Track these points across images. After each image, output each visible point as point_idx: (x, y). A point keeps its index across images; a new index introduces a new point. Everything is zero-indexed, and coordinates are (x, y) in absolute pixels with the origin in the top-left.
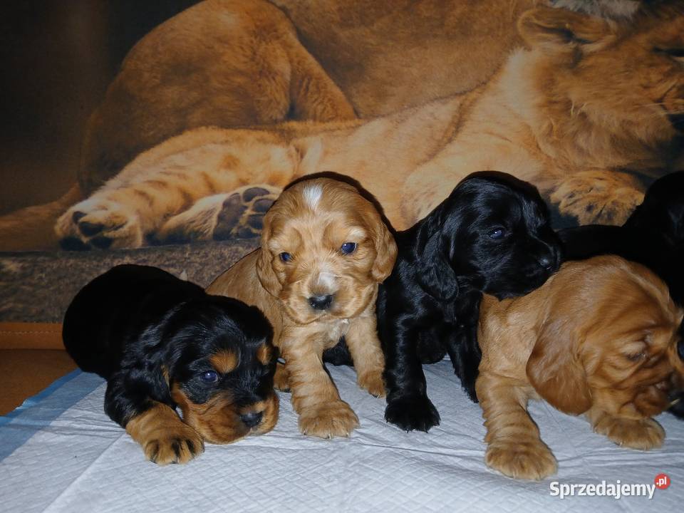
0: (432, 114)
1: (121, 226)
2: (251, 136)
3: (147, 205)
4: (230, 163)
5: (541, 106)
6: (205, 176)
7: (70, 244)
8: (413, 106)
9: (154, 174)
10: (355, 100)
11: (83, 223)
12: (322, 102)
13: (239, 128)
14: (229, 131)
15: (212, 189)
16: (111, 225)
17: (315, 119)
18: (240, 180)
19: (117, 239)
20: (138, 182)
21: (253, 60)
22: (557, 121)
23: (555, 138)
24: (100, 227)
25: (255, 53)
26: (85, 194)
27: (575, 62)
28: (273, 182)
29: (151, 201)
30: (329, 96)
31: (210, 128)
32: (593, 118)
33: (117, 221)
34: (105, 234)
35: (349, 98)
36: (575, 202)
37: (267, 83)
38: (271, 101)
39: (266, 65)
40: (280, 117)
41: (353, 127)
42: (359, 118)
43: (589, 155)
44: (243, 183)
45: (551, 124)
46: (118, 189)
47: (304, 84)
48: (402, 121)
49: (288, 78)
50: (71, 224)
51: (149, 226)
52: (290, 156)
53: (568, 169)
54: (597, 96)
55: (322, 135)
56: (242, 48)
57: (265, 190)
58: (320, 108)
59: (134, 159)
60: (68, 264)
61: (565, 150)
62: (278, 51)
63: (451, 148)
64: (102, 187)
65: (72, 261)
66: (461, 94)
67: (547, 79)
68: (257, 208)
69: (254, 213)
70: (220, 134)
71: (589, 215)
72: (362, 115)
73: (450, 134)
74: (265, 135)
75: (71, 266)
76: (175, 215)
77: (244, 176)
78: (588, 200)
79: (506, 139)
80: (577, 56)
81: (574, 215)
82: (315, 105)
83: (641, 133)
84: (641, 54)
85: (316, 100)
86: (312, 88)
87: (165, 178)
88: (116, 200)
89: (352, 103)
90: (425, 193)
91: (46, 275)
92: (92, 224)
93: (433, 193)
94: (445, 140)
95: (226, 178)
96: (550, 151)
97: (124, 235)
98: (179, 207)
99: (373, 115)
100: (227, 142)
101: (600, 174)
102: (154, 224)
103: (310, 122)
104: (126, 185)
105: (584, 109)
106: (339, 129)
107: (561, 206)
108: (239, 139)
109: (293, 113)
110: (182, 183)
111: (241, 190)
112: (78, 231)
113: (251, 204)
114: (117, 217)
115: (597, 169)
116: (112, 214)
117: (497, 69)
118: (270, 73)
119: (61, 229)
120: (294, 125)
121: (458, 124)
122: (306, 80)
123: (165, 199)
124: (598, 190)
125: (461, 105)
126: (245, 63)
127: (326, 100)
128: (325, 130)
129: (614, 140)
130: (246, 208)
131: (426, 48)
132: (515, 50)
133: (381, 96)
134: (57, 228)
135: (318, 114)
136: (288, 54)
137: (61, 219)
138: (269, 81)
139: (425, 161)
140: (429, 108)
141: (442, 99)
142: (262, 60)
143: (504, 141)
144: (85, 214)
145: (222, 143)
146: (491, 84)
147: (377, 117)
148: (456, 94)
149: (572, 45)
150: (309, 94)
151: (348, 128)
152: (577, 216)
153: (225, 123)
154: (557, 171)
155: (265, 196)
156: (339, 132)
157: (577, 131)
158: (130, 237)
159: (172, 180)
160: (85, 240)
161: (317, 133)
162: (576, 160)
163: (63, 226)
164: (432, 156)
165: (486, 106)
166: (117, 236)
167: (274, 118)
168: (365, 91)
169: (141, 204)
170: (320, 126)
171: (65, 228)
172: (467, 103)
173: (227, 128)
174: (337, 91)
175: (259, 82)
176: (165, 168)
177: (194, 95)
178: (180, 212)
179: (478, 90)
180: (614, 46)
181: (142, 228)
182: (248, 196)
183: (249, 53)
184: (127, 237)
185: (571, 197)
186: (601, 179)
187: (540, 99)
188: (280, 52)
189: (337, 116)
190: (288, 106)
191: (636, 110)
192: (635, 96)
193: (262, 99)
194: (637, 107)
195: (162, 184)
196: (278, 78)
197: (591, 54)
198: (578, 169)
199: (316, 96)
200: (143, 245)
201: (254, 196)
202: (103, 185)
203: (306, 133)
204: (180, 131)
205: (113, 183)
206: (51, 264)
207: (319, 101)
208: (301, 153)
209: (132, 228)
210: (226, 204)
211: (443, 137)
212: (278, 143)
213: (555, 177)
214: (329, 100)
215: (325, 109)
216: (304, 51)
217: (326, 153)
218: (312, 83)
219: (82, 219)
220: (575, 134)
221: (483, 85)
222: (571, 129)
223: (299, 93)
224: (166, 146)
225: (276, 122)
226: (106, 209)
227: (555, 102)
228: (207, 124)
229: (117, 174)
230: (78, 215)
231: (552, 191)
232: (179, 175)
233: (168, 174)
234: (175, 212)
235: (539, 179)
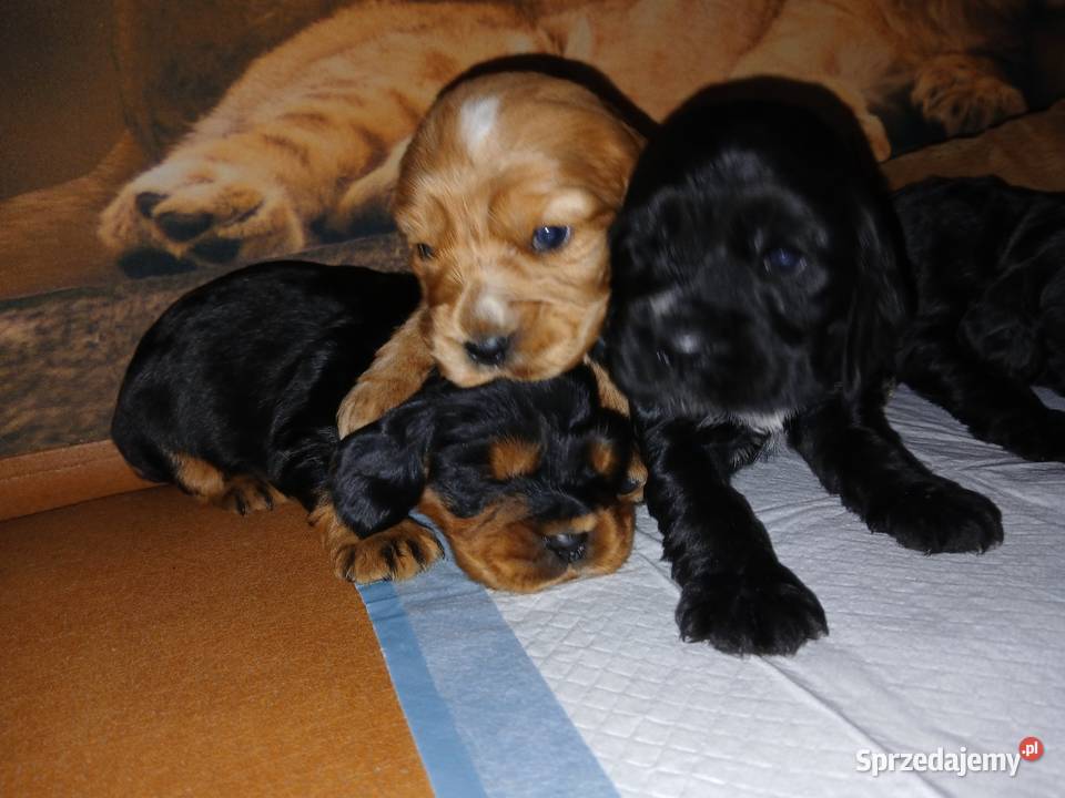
1: (252, 212)
2: (466, 15)
3: (298, 164)
4: (440, 68)
6: (399, 97)
7: (141, 263)
9: (296, 101)
11: (164, 215)
15: (417, 120)
16: (229, 211)
19: (248, 239)
20: (268, 117)
24: (206, 220)
29: (303, 155)
33: (241, 202)
34: (221, 233)
36: (939, 101)
43: (943, 32)
46: (225, 136)
50: (137, 221)
51: (310, 205)
55: (585, 9)
61: (917, 26)
64: (190, 135)
70: (406, 14)
71: (956, 121)
76: (358, 178)
78: (951, 99)
81: (940, 121)
87: (319, 106)
88: (226, 160)
91: (101, 338)
92: (186, 216)
94: (769, 12)
96: (899, 27)
97: (261, 231)
98: (362, 163)
100: (423, 27)
101: (960, 60)
102: (320, 200)
104: (240, 127)
107: (925, 109)
108: (444, 21)
112: (156, 234)
114: (237, 195)
115: (955, 52)
116: (227, 189)
119: (115, 235)
124: (960, 83)
134: (105, 232)
137: (110, 213)
139: (751, 50)
144: (165, 197)
145: (415, 30)
152: (943, 124)
158: (278, 231)
159: (336, 110)
160: (177, 250)
161: (576, 5)
162: (931, 39)
163: (119, 227)
166: (246, 233)
169: (281, 162)
171: (123, 231)
176: (314, 87)
178: (366, 171)
181: (297, 211)
184: (269, 234)
185: (933, 95)
195: (317, 120)
198: (935, 53)
200: (307, 245)
202: (190, 130)
203: (559, 7)
205: (212, 125)
206: (108, 311)
208: (560, 43)
209: (274, 214)
211: (766, 9)
212: (516, 25)
213: (911, 67)
217: (599, 39)
219: (157, 210)
226: (210, 181)
230: (146, 202)
231: (911, 86)
232: (347, 98)
233: (324, 97)
234: (357, 172)
235: (894, 70)
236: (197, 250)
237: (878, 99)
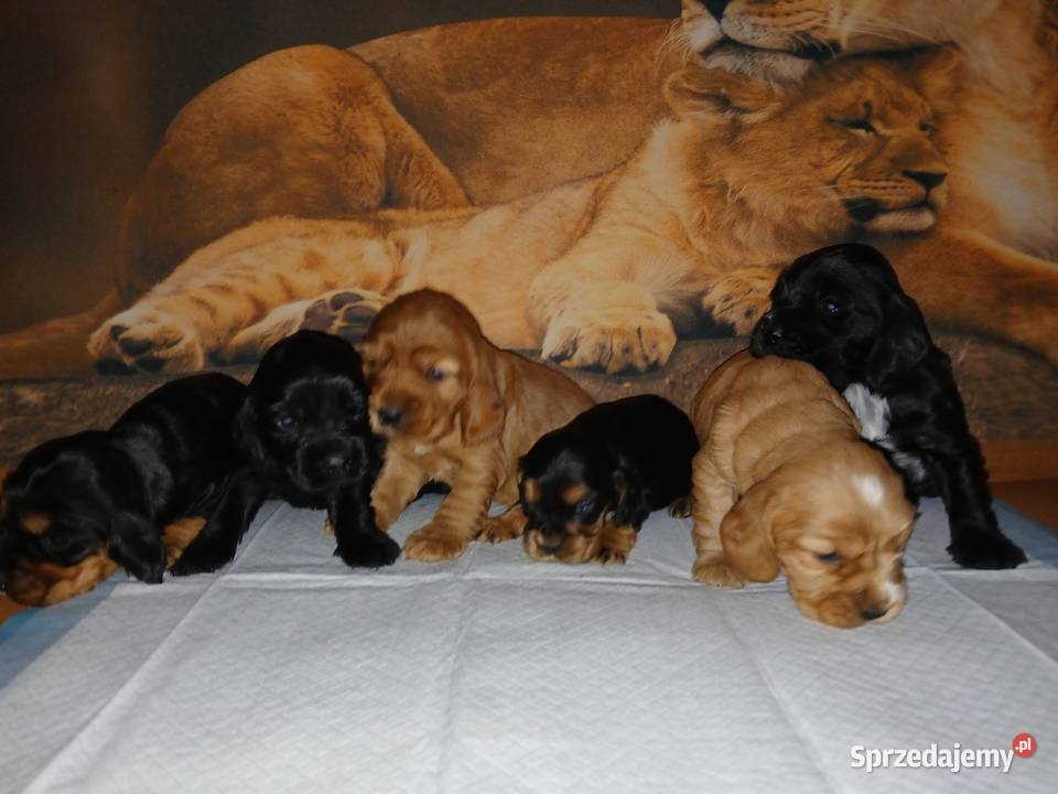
0: (562, 201)
1: (176, 343)
2: (337, 228)
3: (208, 316)
4: (313, 262)
5: (690, 191)
6: (281, 279)
7: (108, 367)
8: (536, 191)
9: (215, 277)
10: (467, 182)
11: (123, 340)
12: (426, 185)
13: (324, 218)
14: (308, 222)
15: (291, 295)
16: (162, 341)
17: (417, 205)
18: (326, 283)
19: (170, 359)
20: (195, 287)
21: (336, 131)
22: (711, 209)
23: (708, 229)
24: (148, 345)
25: (339, 123)
26: (126, 303)
27: (732, 137)
28: (368, 286)
29: (213, 312)
30: (435, 178)
31: (285, 218)
32: (754, 204)
33: (170, 336)
34: (156, 354)
35: (460, 180)
36: (733, 305)
37: (356, 161)
38: (361, 184)
39: (353, 137)
40: (374, 203)
41: (464, 217)
42: (473, 205)
43: (748, 249)
44: (330, 286)
45: (703, 213)
46: (169, 296)
47: (404, 162)
48: (527, 209)
49: (382, 154)
50: (109, 341)
51: (211, 342)
52: (388, 252)
53: (723, 267)
54: (759, 178)
55: (427, 227)
56: (322, 116)
57: (358, 296)
58: (424, 193)
59: (187, 257)
60: (108, 393)
61: (720, 244)
62: (368, 119)
63: (586, 243)
64: (148, 293)
65: (112, 388)
66: (597, 176)
67: (699, 159)
68: (348, 318)
69: (345, 324)
70: (298, 226)
71: (747, 322)
72: (476, 203)
73: (584, 225)
74: (355, 226)
75: (112, 393)
76: (245, 328)
77: (331, 278)
78: (746, 304)
79: (650, 232)
80: (736, 129)
81: (731, 322)
82: (418, 187)
83: (809, 222)
84: (811, 125)
85: (419, 182)
86: (413, 167)
87: (228, 281)
88: (166, 310)
89: (462, 186)
90: (555, 298)
91: (78, 407)
92: (139, 342)
93: (565, 298)
94: (578, 233)
95: (307, 280)
96: (701, 245)
97: (179, 355)
98: (249, 318)
99: (490, 203)
100: (306, 235)
101: (761, 272)
102: (218, 340)
103: (412, 210)
104: (179, 291)
105: (743, 193)
106: (449, 219)
107: (716, 311)
108: (322, 231)
109: (391, 199)
110: (252, 288)
111: (328, 296)
112: (118, 350)
113: (341, 313)
114: (170, 332)
115: (759, 266)
116: (163, 328)
117: (639, 145)
118: (360, 148)
119: (96, 348)
120: (391, 213)
121: (593, 214)
122: (405, 158)
123: (230, 308)
124: (758, 292)
125: (597, 190)
126: (328, 134)
127: (431, 183)
128: (431, 221)
129: (779, 232)
130: (335, 318)
131: (554, 119)
132: (661, 123)
133: (500, 178)
134: (91, 347)
135: (422, 201)
136: (382, 125)
137: (95, 335)
138: (358, 157)
139: (554, 259)
140: (558, 194)
141: (574, 182)
142: (348, 133)
143: (648, 234)
144: (127, 329)
145: (300, 236)
146: (632, 163)
147: (495, 204)
148: (590, 177)
149: (729, 115)
150: (409, 175)
151: (459, 218)
152: (733, 324)
153: (304, 212)
154: (710, 270)
155: (359, 303)
156: (449, 223)
157: (734, 221)
158: (188, 356)
159: (240, 284)
160: (128, 361)
161: (420, 224)
162: (733, 255)
163: (98, 344)
164: (563, 252)
165: (627, 191)
166: (170, 355)
167: (366, 205)
168: (479, 173)
169: (199, 314)
170: (424, 215)
171: (100, 347)
172: (604, 187)
173: (306, 218)
174: (444, 172)
175: (346, 160)
176: (228, 269)
177: (264, 175)
178: (250, 324)
179: (617, 171)
180: (779, 116)
181: (202, 345)
182: (337, 303)
183: (331, 122)
184: (183, 357)
185: (727, 300)
186: (763, 278)
187: (690, 182)
188: (370, 121)
189: (445, 202)
190: (383, 189)
191: (804, 194)
192: (805, 178)
193: (350, 181)
194: (806, 190)
195: (226, 290)
196: (370, 155)
197: (753, 126)
198: (737, 266)
199: (418, 178)
200: (205, 366)
201: (344, 303)
202: (149, 290)
203: (407, 225)
204: (245, 221)
205: (163, 288)
206: (85, 392)
207: (423, 183)
208: (402, 248)
209: (189, 346)
210: (309, 314)
211: (576, 229)
212: (372, 237)
213: (708, 277)
214: (435, 183)
215: (430, 194)
216: (402, 122)
217: (433, 249)
218: (413, 161)
219: (121, 336)
220: (731, 225)
221: (622, 165)
222: (727, 219)
223: (397, 173)
224: (228, 241)
225: (368, 210)
226: (155, 322)
227: (709, 186)
228: (281, 213)
229: (167, 276)
230: (117, 330)
231: (704, 293)
232: (247, 277)
233: (233, 276)
234: (244, 324)
235: (689, 279)
236: (141, 363)
237: (668, 301)
